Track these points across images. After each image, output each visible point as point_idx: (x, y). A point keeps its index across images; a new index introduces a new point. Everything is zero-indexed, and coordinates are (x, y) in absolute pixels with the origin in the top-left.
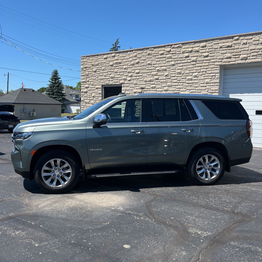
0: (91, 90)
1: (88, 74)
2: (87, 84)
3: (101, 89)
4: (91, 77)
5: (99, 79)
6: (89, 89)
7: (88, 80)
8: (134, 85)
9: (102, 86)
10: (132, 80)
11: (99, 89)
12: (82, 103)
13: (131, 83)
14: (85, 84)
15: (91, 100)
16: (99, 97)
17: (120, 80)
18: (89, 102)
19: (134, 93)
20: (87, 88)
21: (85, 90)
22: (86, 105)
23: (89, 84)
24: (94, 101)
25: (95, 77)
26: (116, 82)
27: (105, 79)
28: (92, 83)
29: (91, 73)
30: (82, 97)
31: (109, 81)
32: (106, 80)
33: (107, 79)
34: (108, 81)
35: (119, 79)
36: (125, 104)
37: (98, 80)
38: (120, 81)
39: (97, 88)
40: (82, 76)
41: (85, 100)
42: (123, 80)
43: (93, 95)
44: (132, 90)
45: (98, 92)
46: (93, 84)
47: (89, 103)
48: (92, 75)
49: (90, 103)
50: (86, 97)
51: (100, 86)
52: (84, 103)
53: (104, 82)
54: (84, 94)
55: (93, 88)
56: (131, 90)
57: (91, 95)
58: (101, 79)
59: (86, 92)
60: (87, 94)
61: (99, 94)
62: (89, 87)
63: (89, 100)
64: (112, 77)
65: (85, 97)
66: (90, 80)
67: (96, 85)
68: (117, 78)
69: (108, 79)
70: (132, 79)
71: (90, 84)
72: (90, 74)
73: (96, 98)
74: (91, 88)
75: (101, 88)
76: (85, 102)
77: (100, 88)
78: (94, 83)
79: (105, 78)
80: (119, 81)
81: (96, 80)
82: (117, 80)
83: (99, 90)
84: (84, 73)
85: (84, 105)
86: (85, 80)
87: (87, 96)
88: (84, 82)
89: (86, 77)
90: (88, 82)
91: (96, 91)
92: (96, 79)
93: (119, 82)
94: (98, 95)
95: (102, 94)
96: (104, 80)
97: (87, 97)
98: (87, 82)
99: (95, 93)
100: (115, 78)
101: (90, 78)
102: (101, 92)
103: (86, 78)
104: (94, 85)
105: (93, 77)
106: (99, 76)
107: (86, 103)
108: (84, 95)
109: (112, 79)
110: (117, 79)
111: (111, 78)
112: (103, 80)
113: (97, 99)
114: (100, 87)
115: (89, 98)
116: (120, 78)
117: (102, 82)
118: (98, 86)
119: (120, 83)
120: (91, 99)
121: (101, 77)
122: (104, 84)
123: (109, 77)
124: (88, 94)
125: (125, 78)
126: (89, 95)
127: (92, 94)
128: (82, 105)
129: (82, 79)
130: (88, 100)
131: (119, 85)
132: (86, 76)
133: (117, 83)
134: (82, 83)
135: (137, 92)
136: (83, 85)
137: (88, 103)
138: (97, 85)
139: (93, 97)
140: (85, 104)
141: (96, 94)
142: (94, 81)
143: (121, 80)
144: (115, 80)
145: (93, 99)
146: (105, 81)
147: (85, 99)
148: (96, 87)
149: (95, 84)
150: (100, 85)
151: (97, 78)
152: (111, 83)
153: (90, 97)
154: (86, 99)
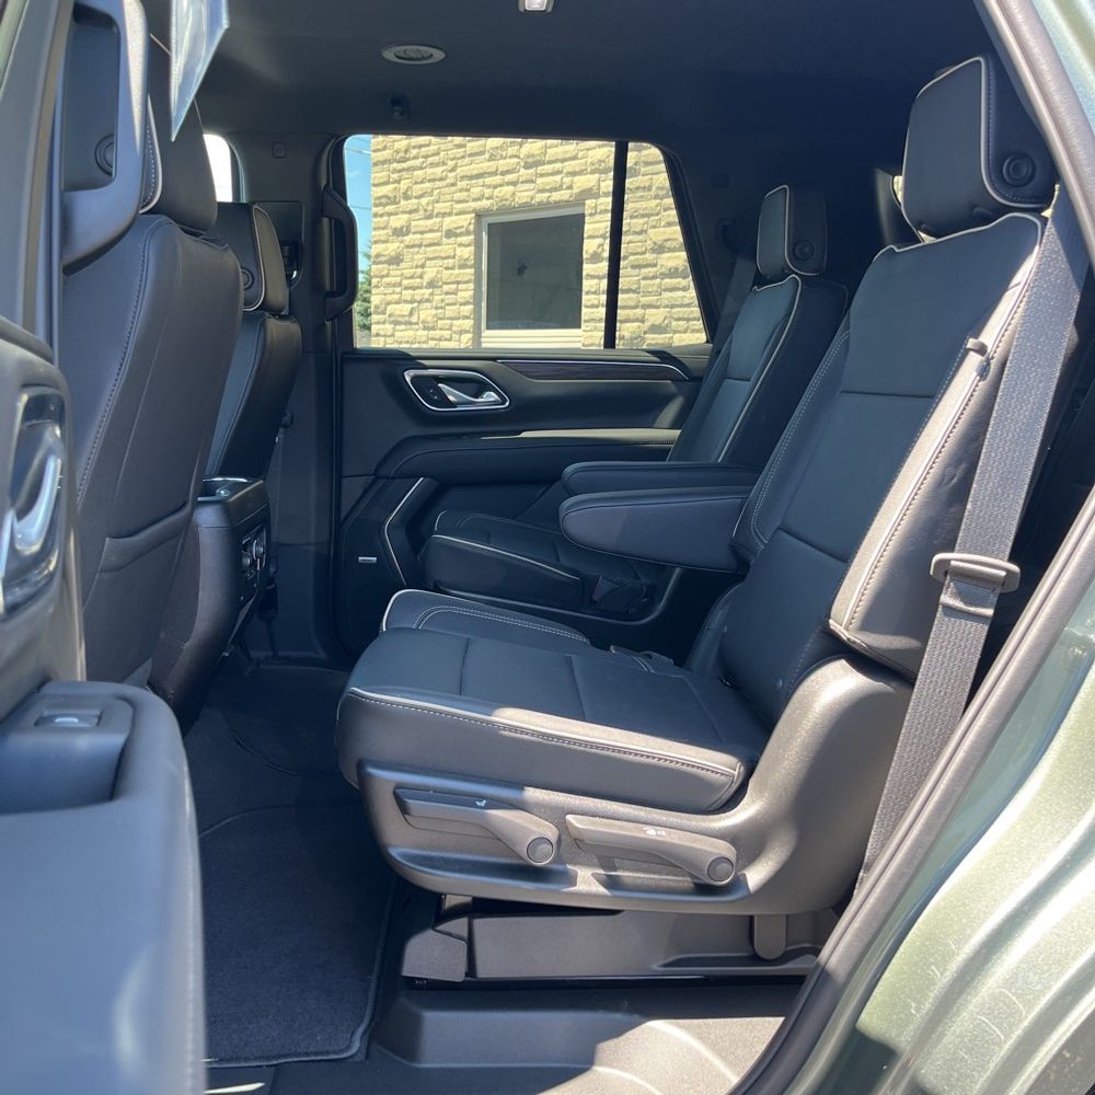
0: (420, 246)
1: (406, 151)
2: (403, 212)
3: (472, 237)
4: (421, 168)
5: (463, 178)
6: (408, 239)
7: (403, 185)
8: (656, 197)
9: (479, 215)
10: (643, 170)
11: (461, 234)
12: (378, 323)
13: (638, 188)
14: (390, 214)
15: (420, 302)
16: (458, 283)
17: (573, 174)
18: (411, 314)
19: (653, 251)
20: (399, 232)
21: (392, 248)
22: (392, 335)
23: (410, 212)
24: (436, 308)
25: (444, 164)
26: (551, 190)
27: (494, 173)
28: (424, 201)
29: (420, 147)
30: (377, 287)
31: (514, 184)
32: (497, 179)
33: (503, 173)
34: (508, 184)
35: (570, 166)
36: (600, 320)
37: (454, 185)
38: (576, 179)
39: (450, 234)
40: (375, 164)
41: (389, 303)
42: (593, 172)
43: (430, 273)
44: (640, 233)
45: (454, 257)
46: (430, 208)
47: (411, 323)
48: (426, 157)
49: (414, 319)
50: (395, 285)
51: (467, 221)
52: (384, 323)
53: (488, 192)
54: (385, 272)
55: (431, 231)
56: (635, 233)
57: (421, 277)
58: (471, 178)
59: (396, 260)
60: (399, 272)
61: (461, 267)
62: (408, 227)
63: (410, 306)
64: (530, 160)
65: (389, 285)
66: (417, 189)
67: (444, 215)
68: (556, 161)
69: (508, 172)
70: (647, 164)
71: (415, 211)
72: (414, 152)
73: (447, 293)
74: (422, 233)
75: (472, 228)
76: (390, 316)
77: (468, 233)
78: (437, 202)
79: (491, 166)
80: (567, 180)
81: (443, 183)
82: (558, 178)
83: (461, 245)
84: (385, 148)
85: (385, 336)
86: (391, 187)
87: (398, 279)
88: (384, 200)
89: (395, 171)
90: (407, 197)
91: (446, 248)
92: (448, 181)
93: (570, 187)
94: (456, 271)
95: (478, 266)
96: (488, 180)
97: (400, 284)
98: (403, 202)
99: (440, 262)
100: (550, 162)
101: (416, 173)
102: (467, 252)
103: (395, 176)
104: (437, 216)
105: (433, 165)
106: (463, 157)
107: (396, 323)
108: (388, 275)
109: (531, 171)
110: (558, 166)
111: (527, 166)
112: (481, 181)
113: (450, 298)
114: (465, 224)
115: (407, 294)
116: (575, 158)
117: (476, 191)
118: (454, 218)
119: (575, 190)
120: (418, 298)
121: (473, 166)
122: (485, 203)
123: (516, 160)
124: (406, 268)
125: (600, 161)
126: (412, 277)
127: (423, 266)
128: (378, 335)
129: (374, 185)
130: (406, 302)
131: (567, 204)
132: (395, 165)
133: (556, 196)
134: (376, 205)
135: (668, 244)
136: (382, 215)
137: (406, 323)
138: (450, 214)
139: (432, 284)
140: (389, 327)
141: (447, 268)
142: (436, 192)
143: (581, 173)
144: (548, 175)
145: (428, 301)
146: (495, 187)
147: (389, 298)
148: (449, 222)
149: (441, 207)
150: (469, 213)
151: (453, 174)
152: (524, 195)
153: (414, 288)
154: (396, 297)
